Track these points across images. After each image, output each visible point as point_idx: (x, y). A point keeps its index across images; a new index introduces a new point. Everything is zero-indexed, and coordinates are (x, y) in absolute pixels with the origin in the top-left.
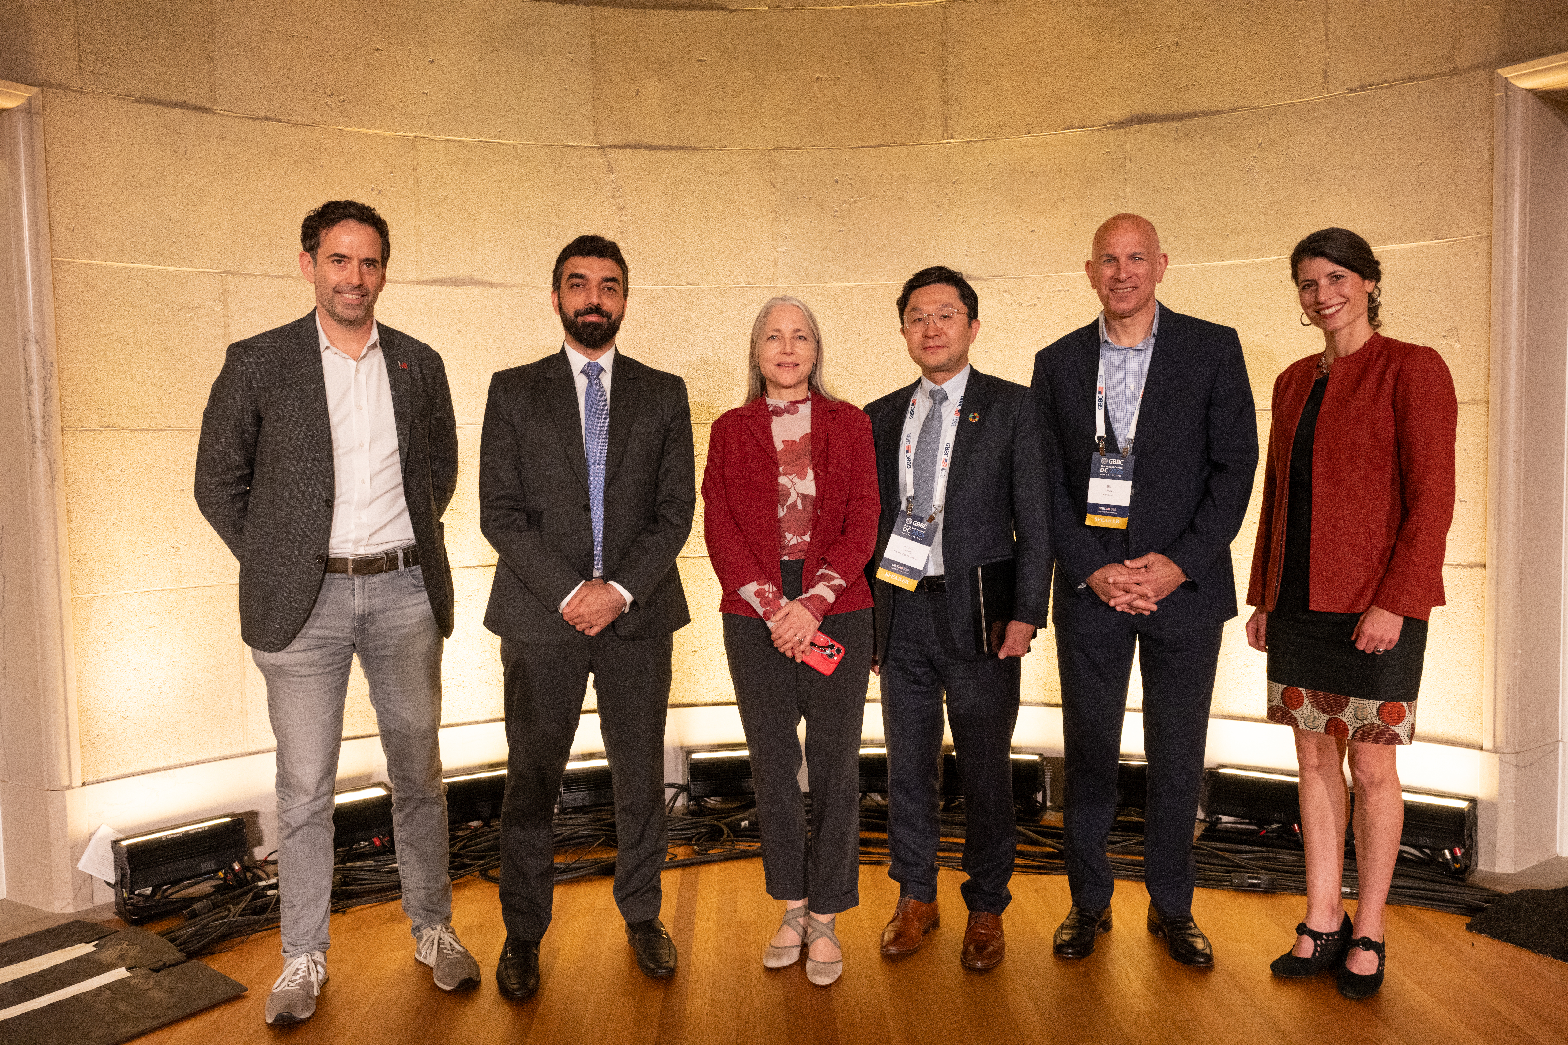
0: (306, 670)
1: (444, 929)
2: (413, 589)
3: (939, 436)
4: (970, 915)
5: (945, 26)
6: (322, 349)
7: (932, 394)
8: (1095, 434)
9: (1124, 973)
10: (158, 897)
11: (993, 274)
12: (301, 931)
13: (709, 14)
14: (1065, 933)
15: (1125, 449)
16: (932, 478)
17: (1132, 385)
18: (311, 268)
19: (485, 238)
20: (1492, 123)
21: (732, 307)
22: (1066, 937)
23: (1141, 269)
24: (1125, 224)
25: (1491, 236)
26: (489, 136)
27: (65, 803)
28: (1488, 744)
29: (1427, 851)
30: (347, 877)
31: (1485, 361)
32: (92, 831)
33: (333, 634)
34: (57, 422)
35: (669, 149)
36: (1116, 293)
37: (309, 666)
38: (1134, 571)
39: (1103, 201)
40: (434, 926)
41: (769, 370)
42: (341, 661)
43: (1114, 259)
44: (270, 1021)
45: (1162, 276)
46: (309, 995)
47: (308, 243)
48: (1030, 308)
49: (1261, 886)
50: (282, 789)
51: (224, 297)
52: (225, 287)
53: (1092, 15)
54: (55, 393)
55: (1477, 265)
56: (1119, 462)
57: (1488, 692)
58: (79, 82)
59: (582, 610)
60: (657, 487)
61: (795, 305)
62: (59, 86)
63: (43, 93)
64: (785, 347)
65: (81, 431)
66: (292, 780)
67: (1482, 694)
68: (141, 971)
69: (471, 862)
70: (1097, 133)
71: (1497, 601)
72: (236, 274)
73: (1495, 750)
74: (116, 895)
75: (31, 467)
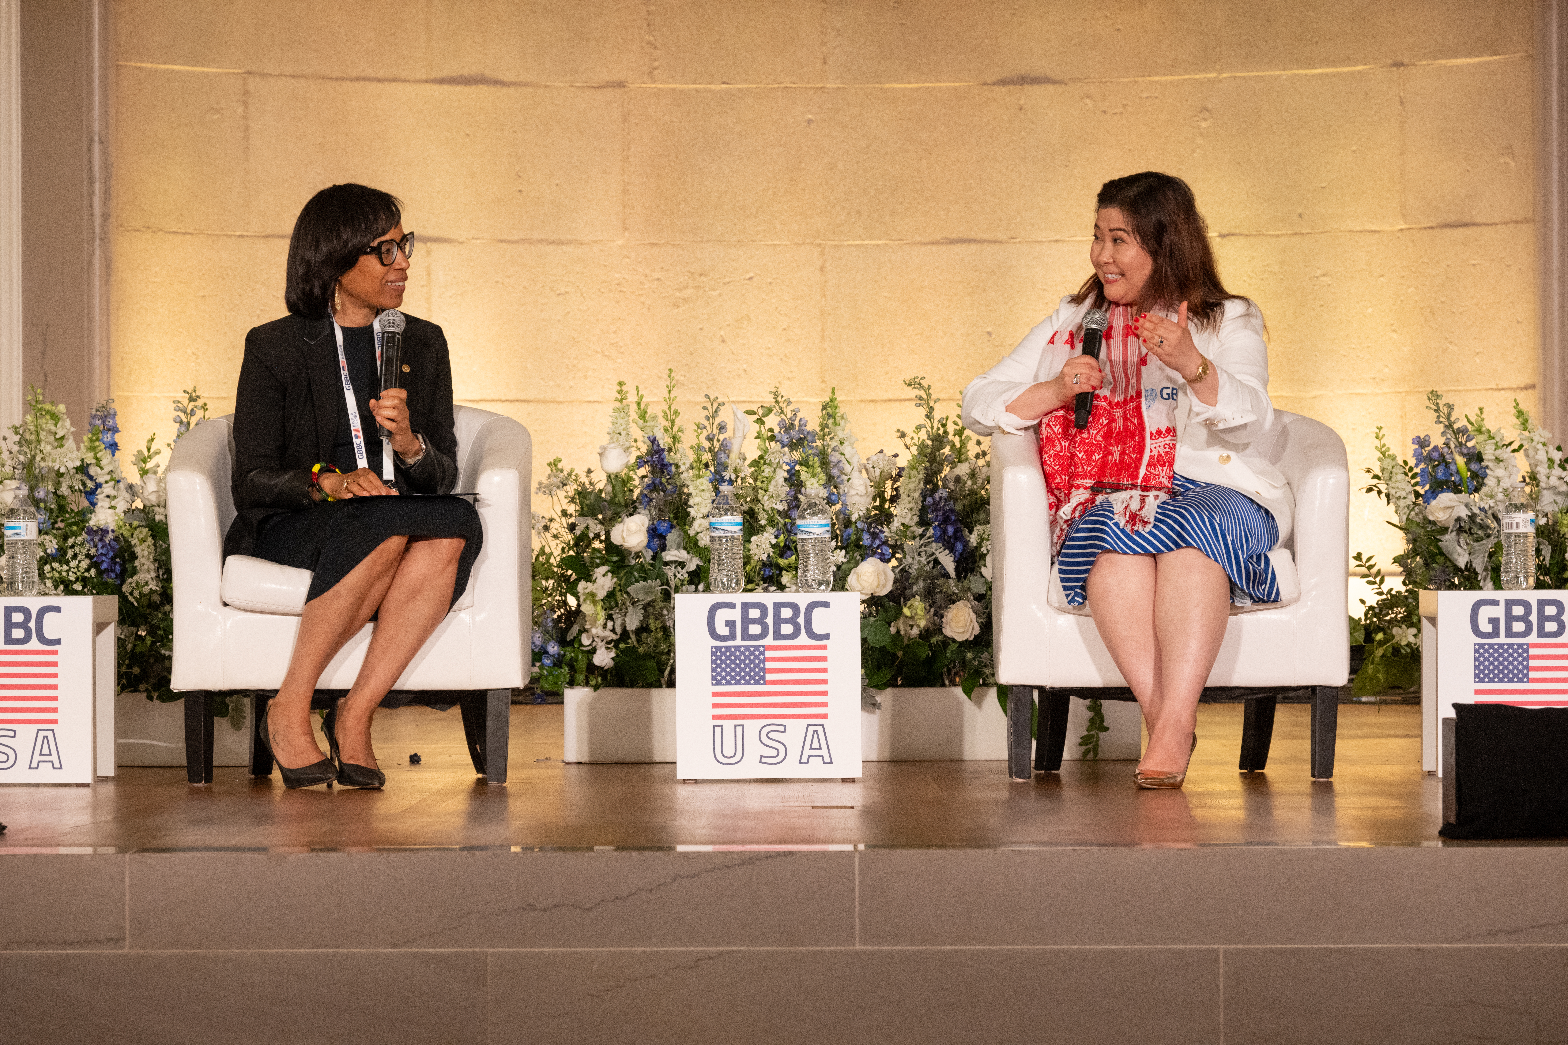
11: (1074, 77)
19: (498, 32)
21: (774, 111)
48: (1115, 116)
51: (245, 98)
52: (246, 88)
54: (114, 192)
65: (129, 230)
72: (256, 74)
75: (90, 263)
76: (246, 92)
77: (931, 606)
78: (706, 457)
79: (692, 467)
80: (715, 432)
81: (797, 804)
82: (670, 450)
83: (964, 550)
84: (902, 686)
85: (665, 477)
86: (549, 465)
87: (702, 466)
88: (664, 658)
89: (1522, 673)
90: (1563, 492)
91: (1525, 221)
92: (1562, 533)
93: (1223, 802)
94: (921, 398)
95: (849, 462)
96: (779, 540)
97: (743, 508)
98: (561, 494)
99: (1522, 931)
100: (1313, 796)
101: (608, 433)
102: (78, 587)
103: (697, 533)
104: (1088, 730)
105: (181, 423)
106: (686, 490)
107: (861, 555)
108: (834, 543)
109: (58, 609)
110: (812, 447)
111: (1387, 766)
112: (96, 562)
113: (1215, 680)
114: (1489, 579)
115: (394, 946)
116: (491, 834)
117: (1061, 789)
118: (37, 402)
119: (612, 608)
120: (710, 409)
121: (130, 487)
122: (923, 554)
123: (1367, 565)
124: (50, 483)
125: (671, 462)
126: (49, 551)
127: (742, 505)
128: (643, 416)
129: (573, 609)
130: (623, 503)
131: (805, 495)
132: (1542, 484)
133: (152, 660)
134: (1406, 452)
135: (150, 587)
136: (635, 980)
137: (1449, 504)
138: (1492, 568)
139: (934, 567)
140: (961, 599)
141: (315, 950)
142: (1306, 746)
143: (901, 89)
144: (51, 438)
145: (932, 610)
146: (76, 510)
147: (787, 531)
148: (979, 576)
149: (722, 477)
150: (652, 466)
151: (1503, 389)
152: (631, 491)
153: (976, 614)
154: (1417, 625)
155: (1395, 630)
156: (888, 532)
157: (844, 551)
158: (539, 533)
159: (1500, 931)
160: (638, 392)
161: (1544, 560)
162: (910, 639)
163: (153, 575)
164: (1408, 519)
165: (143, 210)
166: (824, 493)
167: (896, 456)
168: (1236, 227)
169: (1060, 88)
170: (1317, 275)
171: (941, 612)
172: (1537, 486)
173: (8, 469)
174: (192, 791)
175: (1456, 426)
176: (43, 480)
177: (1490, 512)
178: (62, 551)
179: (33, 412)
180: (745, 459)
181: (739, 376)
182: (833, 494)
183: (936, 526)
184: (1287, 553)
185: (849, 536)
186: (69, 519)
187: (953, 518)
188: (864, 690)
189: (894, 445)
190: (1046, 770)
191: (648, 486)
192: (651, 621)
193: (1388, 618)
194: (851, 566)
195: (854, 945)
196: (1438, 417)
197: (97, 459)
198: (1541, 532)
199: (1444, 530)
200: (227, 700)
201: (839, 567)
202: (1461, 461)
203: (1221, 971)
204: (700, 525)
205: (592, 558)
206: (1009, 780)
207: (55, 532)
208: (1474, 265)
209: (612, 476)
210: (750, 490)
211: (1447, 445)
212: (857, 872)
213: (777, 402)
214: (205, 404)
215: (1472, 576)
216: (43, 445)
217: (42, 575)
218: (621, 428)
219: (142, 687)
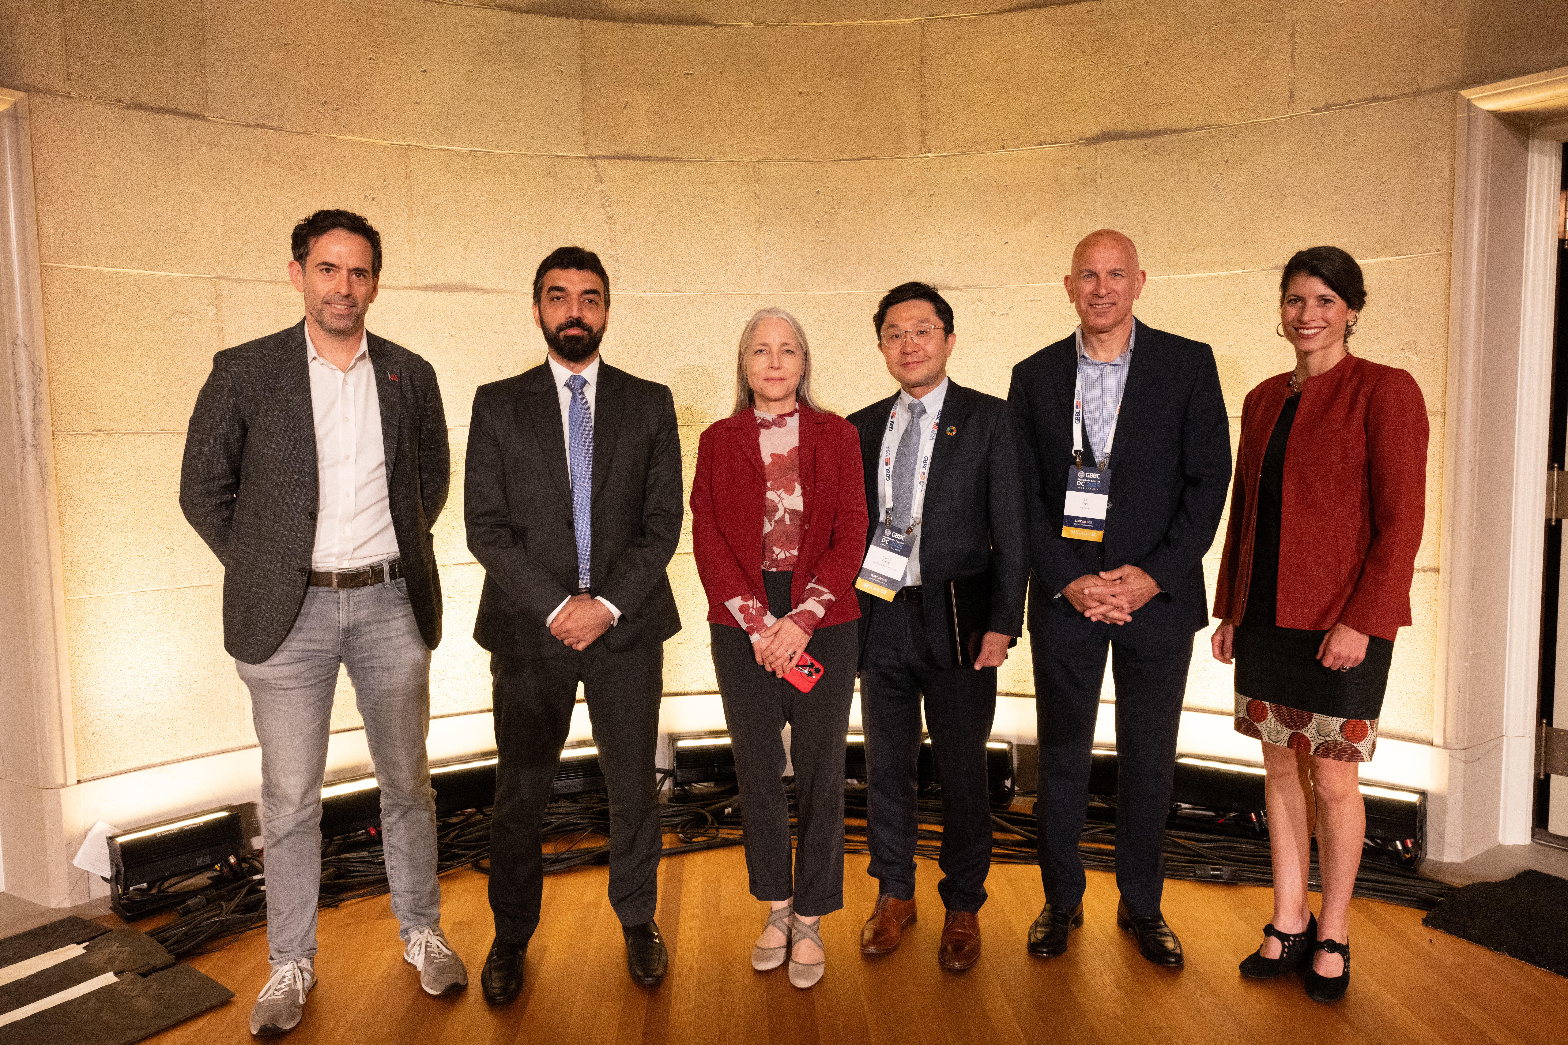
0: (291, 684)
1: (431, 932)
2: (399, 601)
3: (918, 449)
4: (948, 914)
5: (923, 44)
6: (309, 360)
7: (911, 407)
8: (1072, 447)
9: (1098, 973)
10: (154, 891)
11: (966, 283)
12: (288, 938)
13: (696, 28)
14: (1041, 932)
15: (1101, 463)
16: (911, 490)
17: (1109, 400)
18: (300, 277)
19: (477, 246)
20: (1454, 144)
21: (717, 314)
22: (1040, 936)
23: (1120, 285)
24: (1106, 241)
25: (1451, 253)
26: (481, 145)
27: (60, 800)
28: (1438, 741)
29: (1378, 841)
30: (342, 869)
31: (1443, 374)
32: (88, 827)
33: (318, 647)
34: (47, 426)
35: (657, 160)
36: (1095, 308)
37: (292, 678)
38: (1110, 583)
39: (1074, 215)
40: (421, 930)
41: (756, 383)
42: (326, 672)
43: (1094, 274)
44: (255, 1032)
45: (1140, 292)
46: (294, 1003)
47: (298, 252)
48: (1002, 317)
49: (1224, 877)
50: (268, 799)
51: (217, 302)
52: (218, 292)
53: (1065, 34)
54: (45, 398)
55: (1436, 281)
56: (1096, 476)
57: (1439, 692)
58: (67, 87)
59: (569, 625)
60: (644, 499)
61: (782, 318)
62: (47, 91)
63: (29, 98)
64: (772, 362)
65: (73, 435)
66: (277, 791)
67: (1434, 692)
68: (129, 976)
69: (464, 852)
70: (1069, 149)
71: (1450, 605)
72: (229, 279)
73: (1445, 747)
74: (112, 889)
76: (218, 296)
165: (92, 412)
169: (955, 293)
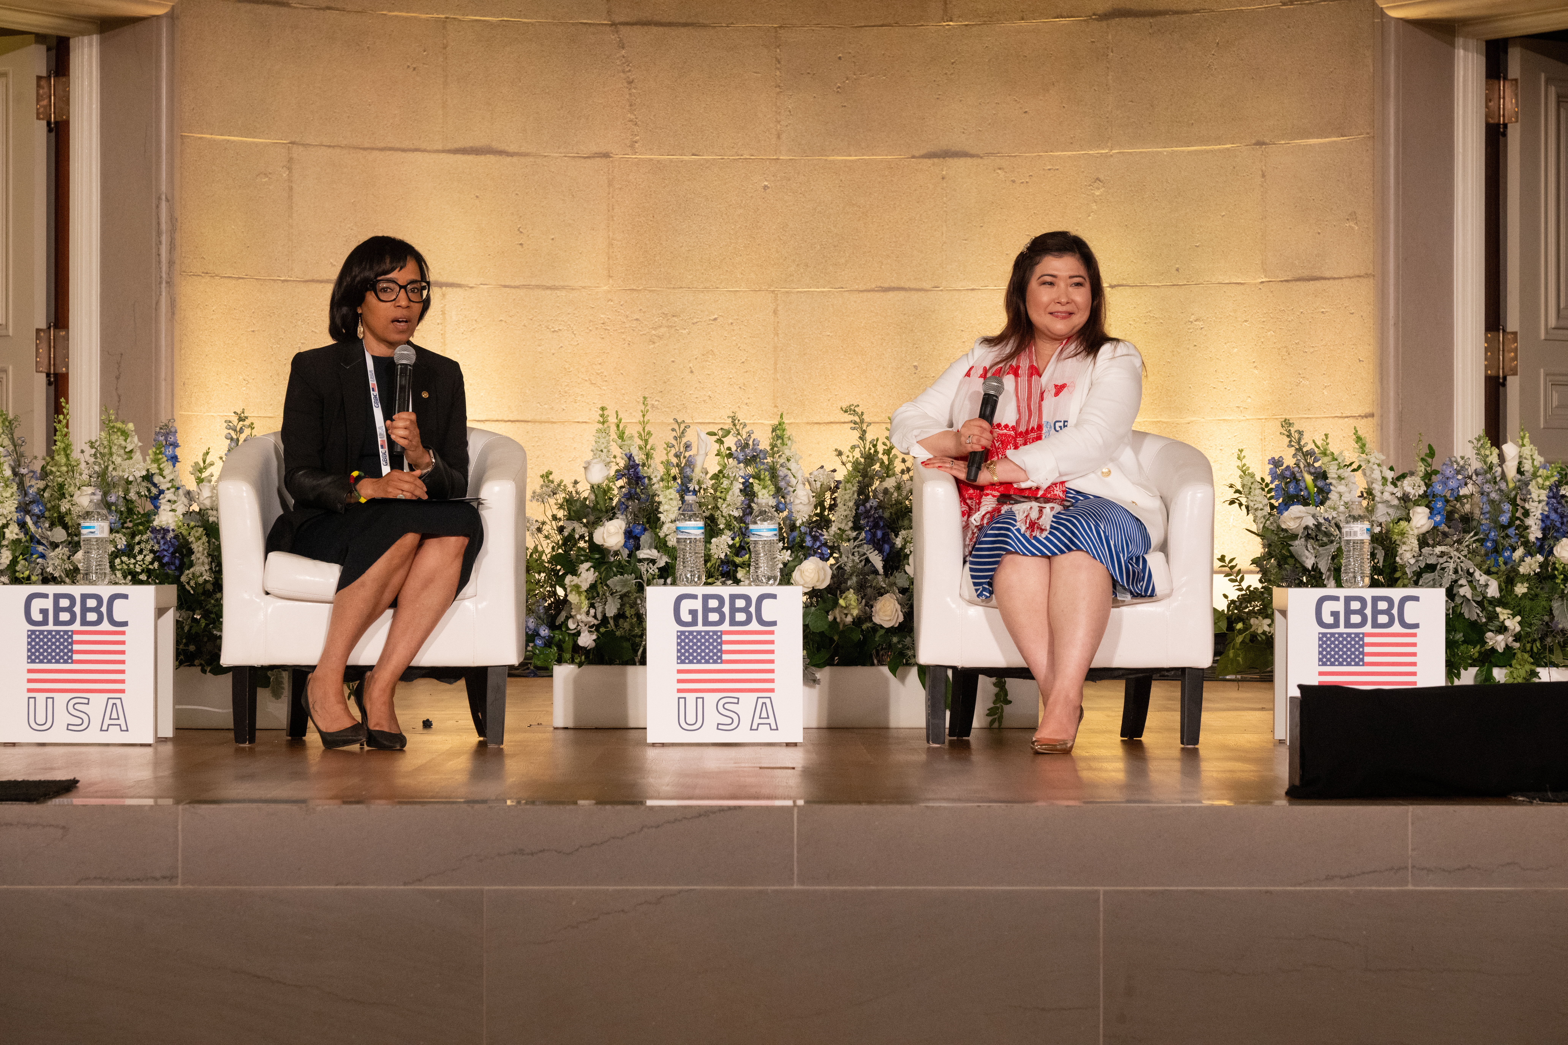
11: (988, 152)
19: (503, 110)
20: (1374, 44)
21: (735, 178)
25: (1373, 137)
26: (511, 16)
34: (178, 266)
35: (677, 26)
39: (1088, 87)
48: (1022, 185)
51: (290, 165)
52: (291, 156)
54: (178, 244)
65: (191, 275)
70: (1083, 24)
71: (1382, 445)
72: (299, 144)
75: (157, 303)
76: (291, 160)
77: (862, 598)
78: (674, 471)
79: (662, 480)
80: (681, 450)
81: (747, 765)
82: (644, 465)
83: (890, 551)
84: (838, 665)
85: (639, 488)
86: (542, 476)
87: (671, 478)
88: (638, 640)
89: (1359, 658)
90: (1394, 505)
91: (1367, 275)
92: (1393, 540)
93: (1106, 765)
94: (855, 423)
95: (794, 476)
96: (735, 542)
97: (704, 514)
98: (552, 501)
99: (1354, 876)
100: (1182, 760)
101: (592, 451)
102: (143, 577)
103: (666, 535)
104: (994, 703)
105: (232, 439)
106: (657, 499)
107: (804, 555)
108: (781, 544)
109: (125, 597)
110: (764, 464)
111: (1245, 735)
112: (158, 556)
113: (1099, 662)
114: (1332, 578)
115: (405, 884)
116: (489, 789)
117: (970, 754)
118: (109, 421)
119: (594, 598)
120: (678, 431)
121: (188, 493)
122: (856, 554)
123: (1230, 565)
124: (120, 489)
125: (645, 475)
126: (119, 547)
127: (704, 512)
128: (621, 436)
129: (562, 598)
130: (604, 509)
131: (757, 504)
132: (1376, 499)
133: (205, 639)
134: (1262, 471)
135: (204, 578)
136: (608, 913)
137: (1299, 515)
138: (1335, 569)
139: (865, 565)
140: (888, 592)
141: (338, 887)
142: (1176, 717)
143: (842, 160)
144: (122, 452)
145: (864, 601)
146: (142, 512)
147: (742, 533)
148: (903, 573)
149: (688, 488)
150: (628, 478)
151: (1347, 417)
152: (611, 499)
153: (900, 604)
154: (1271, 616)
155: (1253, 621)
156: (827, 536)
157: (789, 551)
158: (533, 534)
159: (1336, 876)
160: (617, 415)
161: (1378, 562)
162: (844, 625)
163: (207, 567)
164: (1264, 527)
165: (203, 258)
166: (772, 502)
167: (834, 471)
168: (1123, 279)
169: (976, 161)
170: (1191, 320)
171: (871, 603)
172: (1373, 500)
173: (85, 477)
174: (239, 751)
175: (1305, 450)
176: (114, 487)
177: (1333, 522)
178: (130, 547)
179: (106, 429)
180: (707, 473)
181: (704, 401)
182: (781, 503)
183: (867, 531)
184: (1161, 555)
185: (794, 539)
186: (136, 520)
187: (882, 524)
188: (806, 668)
189: (832, 462)
190: (958, 736)
191: (625, 495)
192: (626, 609)
193: (1247, 610)
194: (796, 563)
195: (792, 885)
196: (1290, 441)
197: (160, 469)
198: (1376, 539)
199: (1295, 537)
200: (269, 673)
201: (785, 565)
202: (1309, 478)
203: (1101, 909)
204: (668, 528)
205: (577, 556)
206: (926, 745)
207: (124, 530)
208: (1323, 312)
209: (595, 487)
210: (711, 499)
211: (1298, 465)
212: (795, 824)
213: (734, 425)
214: (252, 424)
215: (1318, 575)
216: (115, 457)
217: (113, 567)
218: (603, 446)
219: (196, 662)
